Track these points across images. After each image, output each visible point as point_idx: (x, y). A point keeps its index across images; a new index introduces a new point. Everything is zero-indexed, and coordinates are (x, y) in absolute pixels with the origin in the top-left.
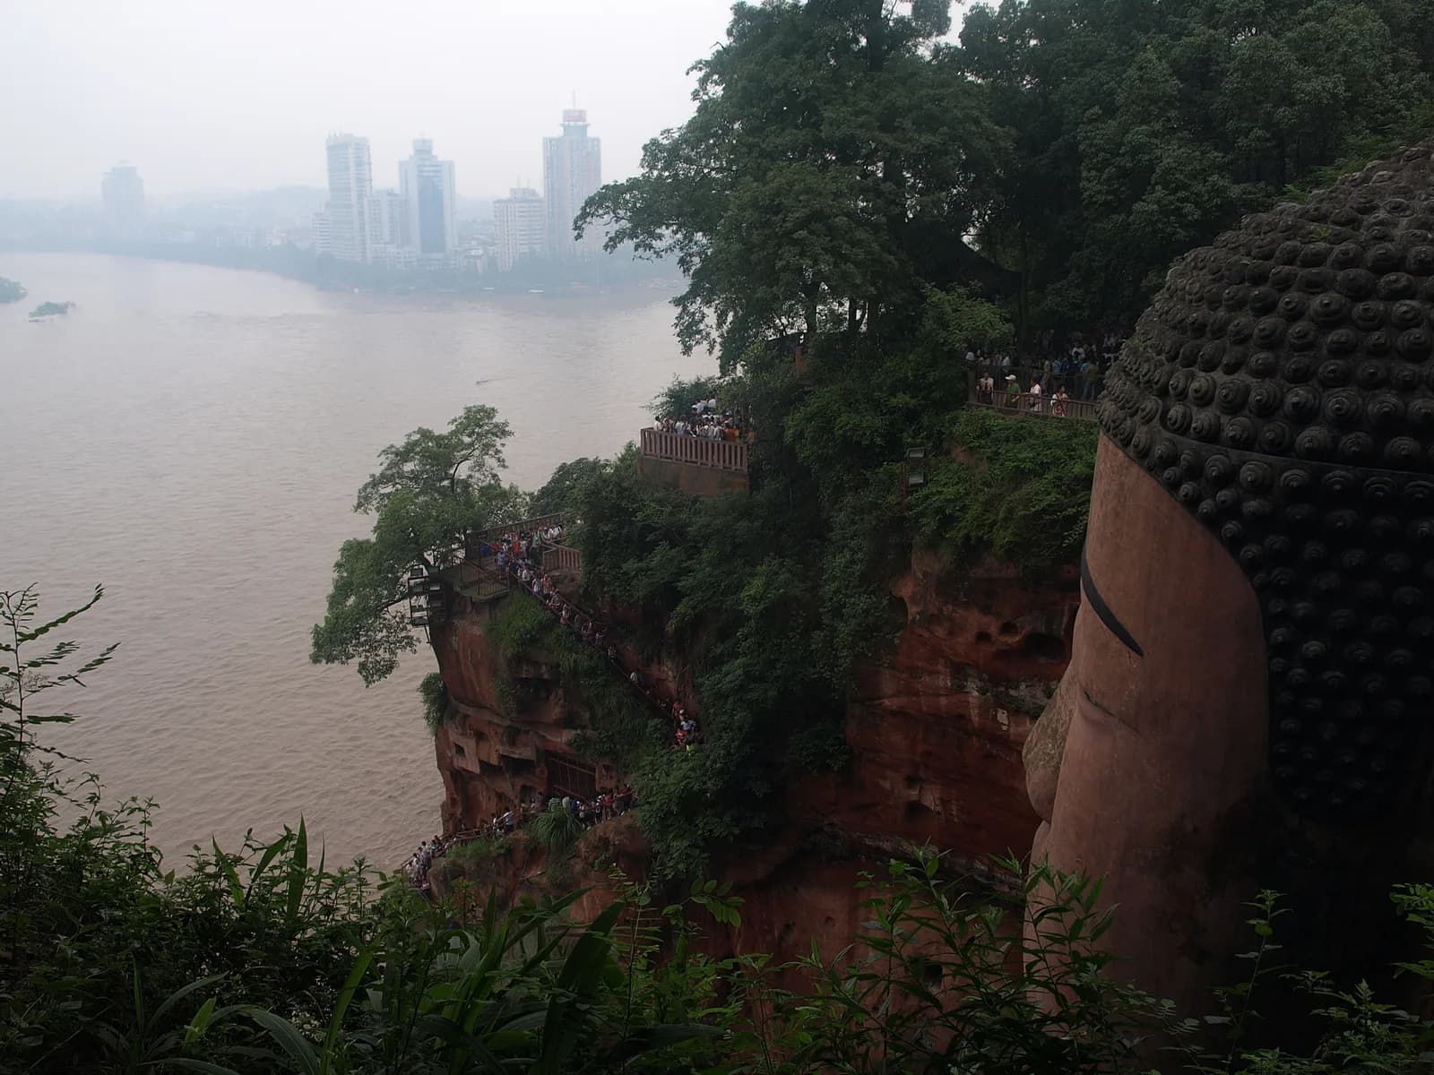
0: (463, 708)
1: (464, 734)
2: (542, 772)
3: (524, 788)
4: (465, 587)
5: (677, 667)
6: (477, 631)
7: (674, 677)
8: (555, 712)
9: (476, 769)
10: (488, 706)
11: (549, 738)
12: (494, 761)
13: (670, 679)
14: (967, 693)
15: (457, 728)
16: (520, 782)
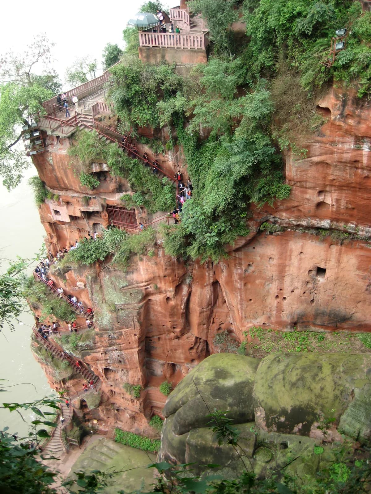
0: (57, 192)
1: (59, 204)
2: (105, 215)
3: (95, 224)
4: (53, 131)
5: (173, 154)
6: (64, 152)
7: (172, 159)
8: (112, 186)
9: (68, 220)
10: (73, 188)
11: (108, 199)
12: (78, 214)
13: (170, 160)
14: (362, 150)
15: (54, 202)
16: (91, 223)
